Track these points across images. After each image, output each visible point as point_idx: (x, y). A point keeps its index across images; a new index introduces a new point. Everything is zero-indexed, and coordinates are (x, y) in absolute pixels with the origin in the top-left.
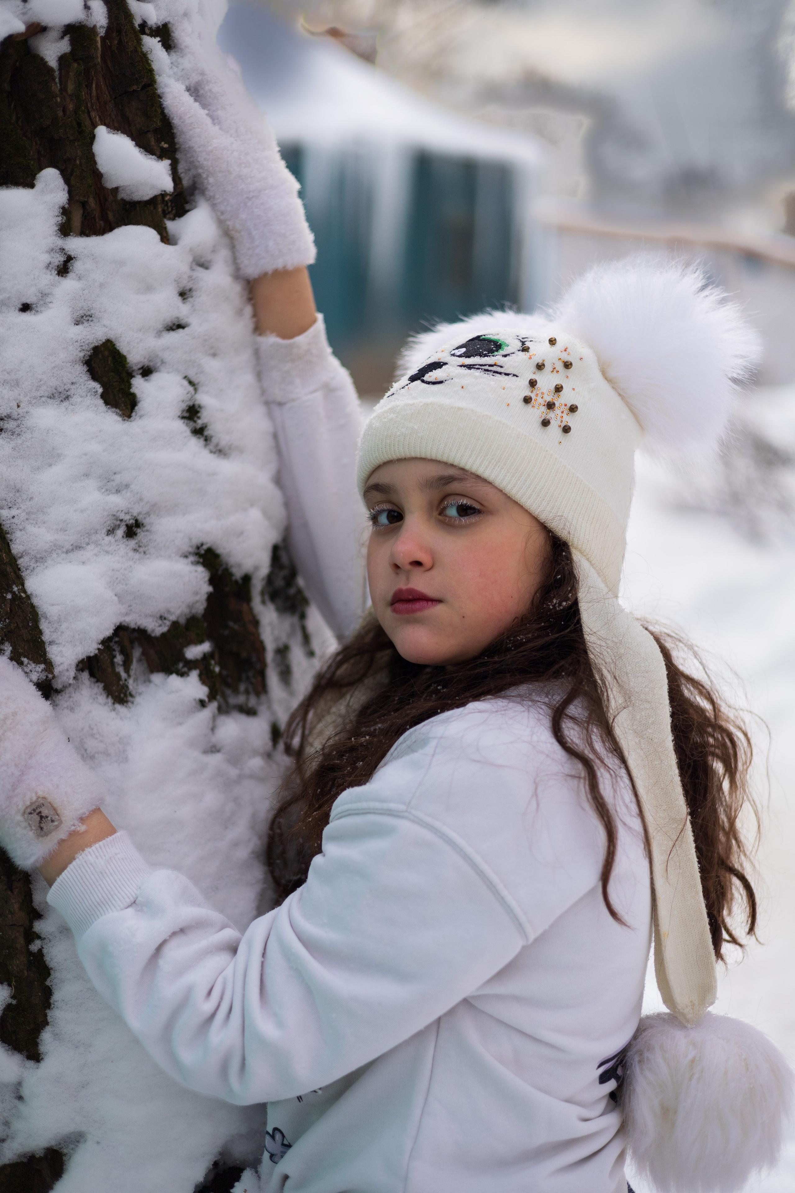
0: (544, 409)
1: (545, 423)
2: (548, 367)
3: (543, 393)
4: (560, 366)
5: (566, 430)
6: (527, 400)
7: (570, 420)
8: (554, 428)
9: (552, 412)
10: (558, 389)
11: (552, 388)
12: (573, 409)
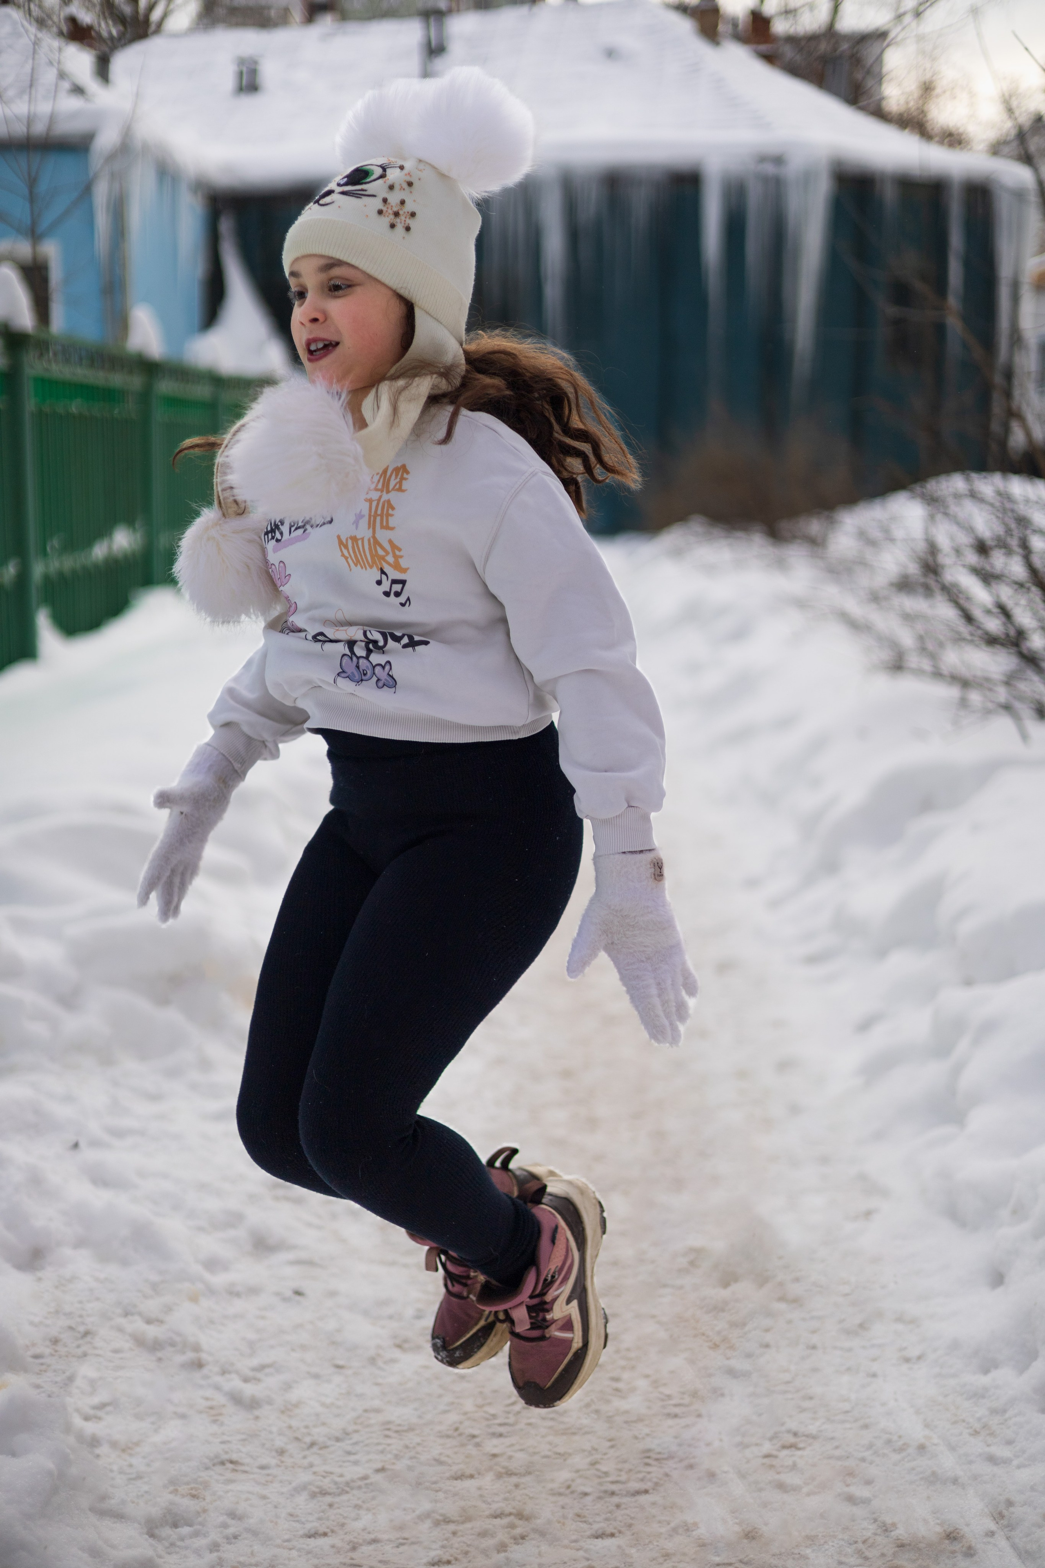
0: (392, 217)
1: (393, 226)
2: (397, 187)
3: (392, 206)
4: (405, 186)
5: (408, 229)
6: (380, 212)
7: (411, 222)
8: (400, 228)
9: (398, 219)
10: (403, 202)
11: (399, 202)
12: (413, 215)
